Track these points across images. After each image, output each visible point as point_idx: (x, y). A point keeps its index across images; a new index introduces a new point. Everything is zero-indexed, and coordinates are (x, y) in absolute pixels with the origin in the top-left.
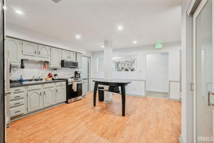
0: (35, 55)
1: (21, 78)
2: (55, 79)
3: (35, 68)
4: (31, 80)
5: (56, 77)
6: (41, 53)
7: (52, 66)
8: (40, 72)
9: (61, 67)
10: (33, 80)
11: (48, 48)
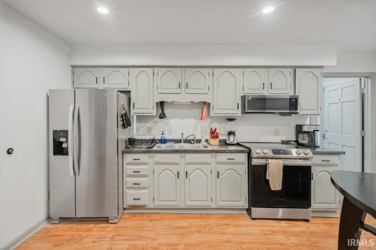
0: (179, 91)
1: (163, 136)
2: (229, 143)
3: (189, 118)
4: (179, 141)
5: (232, 138)
6: (191, 85)
7: (216, 111)
8: (199, 126)
9: (240, 115)
10: (182, 141)
11: (206, 71)
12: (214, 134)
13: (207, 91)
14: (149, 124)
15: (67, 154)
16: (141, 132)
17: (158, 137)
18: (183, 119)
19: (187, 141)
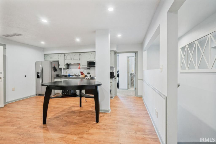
0: (71, 60)
4: (74, 76)
11: (78, 54)
12: (82, 73)
13: (79, 60)
14: (66, 71)
15: (39, 78)
16: (64, 73)
17: (68, 74)
18: (76, 69)
19: (76, 76)
